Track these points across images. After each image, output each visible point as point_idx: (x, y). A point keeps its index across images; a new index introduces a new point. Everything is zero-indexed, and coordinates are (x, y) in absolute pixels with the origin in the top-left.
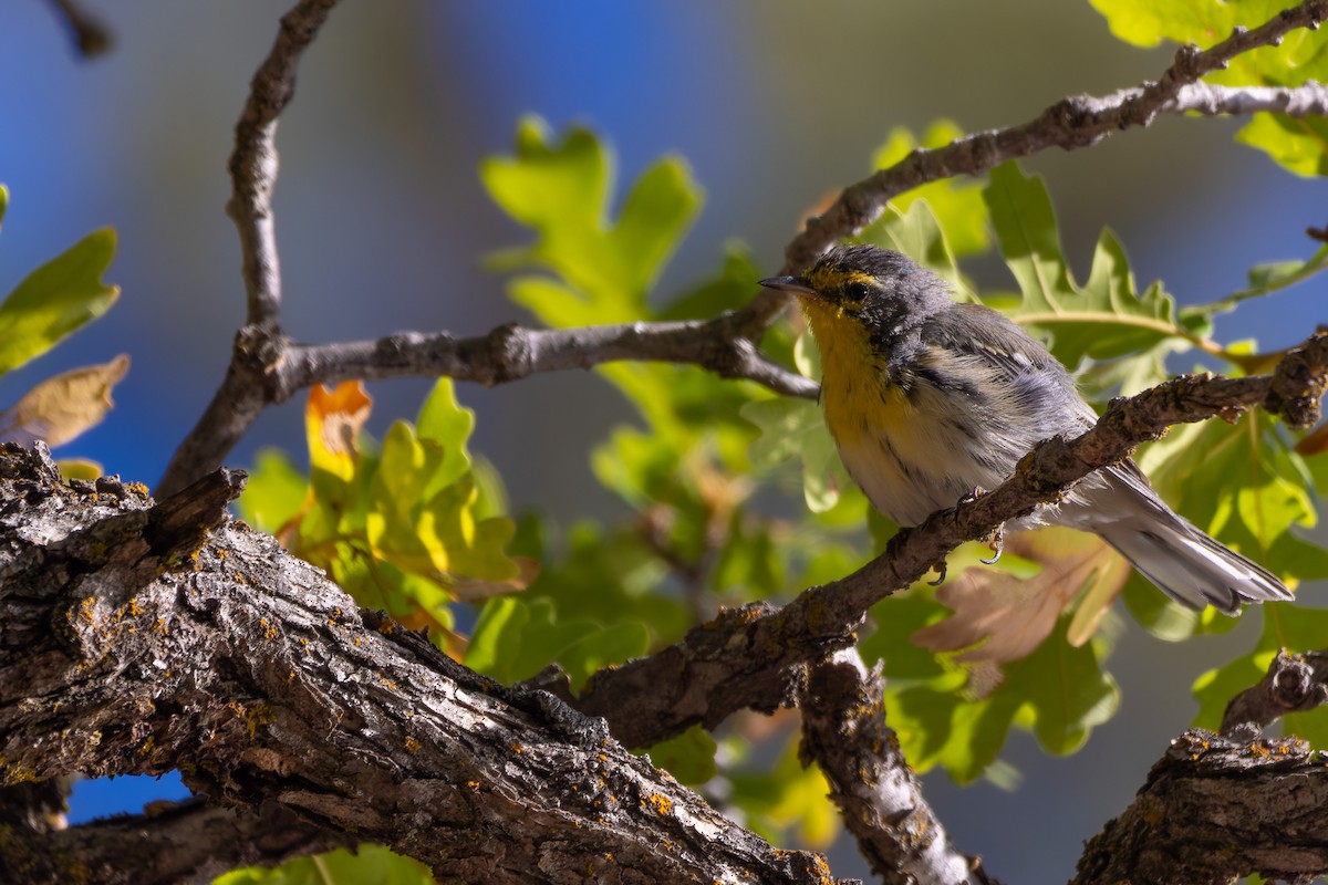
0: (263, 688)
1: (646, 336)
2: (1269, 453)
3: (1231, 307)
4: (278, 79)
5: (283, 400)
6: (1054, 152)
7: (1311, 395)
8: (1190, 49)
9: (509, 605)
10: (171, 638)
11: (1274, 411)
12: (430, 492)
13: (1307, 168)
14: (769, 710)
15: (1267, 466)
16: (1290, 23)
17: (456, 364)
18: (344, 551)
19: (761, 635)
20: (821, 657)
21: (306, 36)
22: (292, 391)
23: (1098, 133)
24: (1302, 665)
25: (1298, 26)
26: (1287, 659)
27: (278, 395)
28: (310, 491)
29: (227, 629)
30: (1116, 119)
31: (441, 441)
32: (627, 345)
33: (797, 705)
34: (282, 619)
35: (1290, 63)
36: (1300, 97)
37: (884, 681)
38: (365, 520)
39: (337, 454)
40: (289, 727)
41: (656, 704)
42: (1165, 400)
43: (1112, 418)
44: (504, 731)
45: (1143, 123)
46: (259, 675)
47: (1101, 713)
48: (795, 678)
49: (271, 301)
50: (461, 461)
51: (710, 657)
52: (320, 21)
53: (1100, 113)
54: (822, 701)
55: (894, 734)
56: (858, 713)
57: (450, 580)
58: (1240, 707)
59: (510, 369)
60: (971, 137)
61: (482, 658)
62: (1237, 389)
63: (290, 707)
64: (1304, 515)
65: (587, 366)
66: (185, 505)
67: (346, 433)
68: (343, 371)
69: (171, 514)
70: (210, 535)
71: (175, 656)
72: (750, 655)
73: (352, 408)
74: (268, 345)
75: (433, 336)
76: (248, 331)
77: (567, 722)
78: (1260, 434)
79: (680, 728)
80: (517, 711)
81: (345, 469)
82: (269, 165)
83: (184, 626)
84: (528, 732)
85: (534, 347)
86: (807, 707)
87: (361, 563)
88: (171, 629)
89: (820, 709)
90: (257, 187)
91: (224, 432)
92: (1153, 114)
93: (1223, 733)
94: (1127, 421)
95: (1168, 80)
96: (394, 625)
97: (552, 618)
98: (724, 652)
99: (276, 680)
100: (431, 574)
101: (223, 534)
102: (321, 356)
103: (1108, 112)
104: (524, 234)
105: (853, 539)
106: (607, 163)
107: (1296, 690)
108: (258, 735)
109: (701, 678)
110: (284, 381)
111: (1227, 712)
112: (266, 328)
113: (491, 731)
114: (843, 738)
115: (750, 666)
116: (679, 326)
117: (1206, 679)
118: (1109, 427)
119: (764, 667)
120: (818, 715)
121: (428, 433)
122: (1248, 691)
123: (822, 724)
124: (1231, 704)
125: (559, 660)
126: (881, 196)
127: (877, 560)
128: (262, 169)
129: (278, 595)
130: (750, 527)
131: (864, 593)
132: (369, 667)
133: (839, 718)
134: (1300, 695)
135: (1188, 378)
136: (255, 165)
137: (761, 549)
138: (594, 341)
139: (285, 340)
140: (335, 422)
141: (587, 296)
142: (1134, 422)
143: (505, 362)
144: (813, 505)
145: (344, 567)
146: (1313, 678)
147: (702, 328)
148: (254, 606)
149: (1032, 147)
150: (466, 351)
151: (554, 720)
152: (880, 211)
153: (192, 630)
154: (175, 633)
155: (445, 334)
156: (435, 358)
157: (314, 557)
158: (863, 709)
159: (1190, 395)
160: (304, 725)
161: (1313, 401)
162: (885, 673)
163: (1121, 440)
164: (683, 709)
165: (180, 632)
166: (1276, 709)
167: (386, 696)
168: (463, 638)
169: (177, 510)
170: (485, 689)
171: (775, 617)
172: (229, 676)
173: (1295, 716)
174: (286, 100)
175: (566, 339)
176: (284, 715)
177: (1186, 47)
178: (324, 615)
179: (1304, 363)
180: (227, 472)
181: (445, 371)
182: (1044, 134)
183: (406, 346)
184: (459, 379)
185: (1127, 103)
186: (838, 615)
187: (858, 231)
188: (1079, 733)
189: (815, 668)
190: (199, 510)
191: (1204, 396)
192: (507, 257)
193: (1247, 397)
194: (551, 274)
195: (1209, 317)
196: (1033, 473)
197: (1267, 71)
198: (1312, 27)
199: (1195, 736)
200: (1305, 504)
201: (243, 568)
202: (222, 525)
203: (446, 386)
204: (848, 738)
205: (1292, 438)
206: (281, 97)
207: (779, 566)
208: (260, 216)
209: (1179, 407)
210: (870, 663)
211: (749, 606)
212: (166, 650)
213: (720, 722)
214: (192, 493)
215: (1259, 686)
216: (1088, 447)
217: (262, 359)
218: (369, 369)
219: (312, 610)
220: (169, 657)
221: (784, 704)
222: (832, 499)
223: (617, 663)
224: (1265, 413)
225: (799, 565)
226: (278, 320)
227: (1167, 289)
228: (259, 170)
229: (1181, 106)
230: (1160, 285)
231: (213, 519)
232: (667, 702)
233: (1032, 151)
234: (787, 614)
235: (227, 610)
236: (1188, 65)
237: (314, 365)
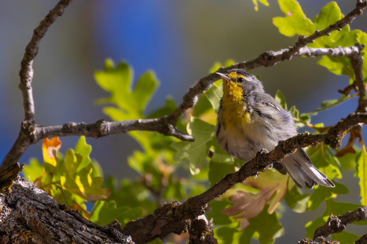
0: (30, 227)
1: (142, 123)
2: (327, 157)
3: (316, 114)
4: (33, 48)
5: (35, 142)
6: (263, 67)
7: (338, 139)
8: (303, 37)
9: (102, 203)
10: (3, 212)
11: (328, 144)
12: (79, 170)
13: (338, 72)
14: (179, 233)
15: (327, 161)
16: (332, 29)
17: (86, 132)
18: (54, 187)
19: (176, 211)
20: (194, 218)
21: (42, 35)
22: (38, 140)
23: (275, 62)
24: (337, 219)
25: (335, 30)
26: (333, 217)
27: (34, 141)
28: (44, 170)
29: (19, 210)
30: (281, 58)
31: (82, 155)
32: (136, 126)
33: (187, 232)
34: (35, 207)
35: (333, 41)
36: (336, 51)
37: (213, 224)
38: (60, 178)
39: (52, 158)
40: (38, 239)
41: (145, 231)
42: (295, 141)
43: (280, 146)
44: (101, 240)
45: (288, 59)
46: (29, 223)
47: (279, 234)
48: (186, 223)
49: (32, 114)
50: (88, 160)
51: (161, 218)
52: (46, 31)
53: (276, 56)
54: (195, 230)
55: (216, 240)
56: (205, 234)
57: (85, 195)
58: (319, 232)
59: (102, 133)
60: (238, 63)
61: (94, 219)
62: (317, 137)
63: (38, 232)
64: (338, 175)
65: (125, 132)
66: (7, 173)
67: (54, 152)
68: (53, 134)
69: (3, 176)
70: (14, 182)
71: (4, 218)
72: (173, 217)
73: (56, 145)
74: (31, 126)
75: (79, 124)
76: (25, 122)
77: (119, 237)
78: (325, 151)
79: (153, 239)
80: (104, 234)
81: (54, 163)
82: (31, 73)
83: (7, 209)
84: (108, 240)
85: (109, 126)
86: (190, 232)
87: (59, 190)
88: (3, 210)
89: (195, 233)
90: (27, 80)
91: (18, 152)
92: (292, 56)
93: (314, 239)
94: (284, 147)
95: (296, 46)
96: (68, 209)
97: (115, 207)
98: (166, 216)
99: (34, 225)
100: (80, 194)
101: (18, 182)
102: (46, 130)
103: (278, 56)
104: (108, 94)
105: (205, 183)
106: (131, 73)
107: (336, 227)
108: (29, 241)
109: (159, 224)
110: (36, 137)
111: (315, 234)
112: (30, 122)
113: (97, 240)
114: (201, 241)
115: (173, 220)
116: (152, 120)
117: (309, 224)
118: (278, 149)
119: (177, 220)
120: (194, 235)
121: (78, 152)
122: (321, 227)
123: (195, 237)
124: (316, 231)
125: (117, 219)
126: (211, 81)
127: (211, 189)
128: (29, 75)
129: (34, 200)
130: (174, 180)
131: (207, 198)
132: (61, 221)
133: (200, 236)
134: (337, 228)
135: (302, 134)
136: (27, 73)
137: (178, 187)
138: (127, 125)
139: (36, 125)
140: (51, 149)
141: (126, 112)
142: (286, 148)
143: (100, 131)
144: (193, 173)
145: (54, 192)
146: (340, 223)
147: (158, 121)
148: (27, 203)
149: (256, 66)
150: (89, 128)
151: (116, 236)
152: (211, 86)
153: (9, 210)
154: (4, 211)
155: (83, 123)
156: (80, 130)
157: (45, 189)
158: (207, 233)
159: (302, 139)
160: (42, 238)
161: (339, 141)
162: (213, 222)
163: (282, 153)
164: (154, 233)
165: (6, 211)
166: (330, 232)
167: (66, 229)
168: (89, 212)
169: (4, 175)
170: (95, 227)
171: (180, 206)
172: (20, 224)
173: (335, 234)
174: (36, 54)
175: (118, 124)
176: (36, 235)
177: (301, 36)
178: (48, 206)
179: (336, 129)
180: (19, 163)
181: (83, 134)
182: (259, 62)
183: (71, 126)
184: (87, 136)
185: (284, 53)
186: (199, 205)
187: (204, 92)
188: (272, 240)
189: (193, 221)
190: (11, 175)
191: (307, 140)
192: (102, 101)
193: (319, 140)
194: (115, 106)
195: (309, 117)
196: (256, 163)
197: (326, 43)
198: (339, 30)
199: (305, 240)
200: (338, 172)
201: (24, 192)
202: (17, 179)
203: (83, 138)
204: (203, 241)
205: (334, 152)
206: (34, 53)
207: (183, 191)
208: (29, 88)
209: (299, 143)
210: (209, 219)
211: (173, 202)
212: (1, 216)
213: (165, 237)
214: (9, 170)
215: (325, 225)
216: (272, 155)
217: (29, 130)
218: (61, 133)
219: (44, 204)
220: (2, 218)
221: (183, 231)
222: (198, 171)
223: (134, 219)
224: (326, 145)
225: (189, 191)
226: (34, 119)
227: (297, 108)
228: (28, 75)
229: (300, 54)
230: (295, 107)
231: (14, 177)
232: (149, 231)
233: (256, 68)
234: (184, 205)
235: (19, 204)
236: (302, 42)
237: (44, 132)
